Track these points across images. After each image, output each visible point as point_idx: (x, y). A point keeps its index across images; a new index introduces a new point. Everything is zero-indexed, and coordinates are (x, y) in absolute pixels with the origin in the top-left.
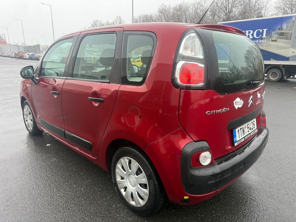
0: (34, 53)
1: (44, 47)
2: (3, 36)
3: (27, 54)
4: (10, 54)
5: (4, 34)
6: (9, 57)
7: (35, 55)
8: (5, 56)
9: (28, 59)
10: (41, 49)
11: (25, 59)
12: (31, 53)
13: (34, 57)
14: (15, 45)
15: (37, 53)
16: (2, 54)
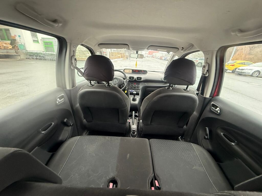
3: (164, 57)
4: (158, 57)
9: (164, 60)
16: (155, 57)
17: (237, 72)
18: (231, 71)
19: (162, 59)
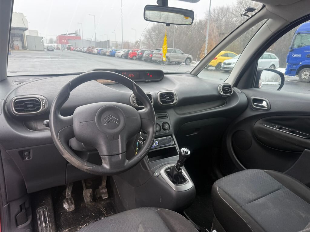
0: (102, 48)
1: (113, 42)
2: (79, 32)
3: (96, 49)
4: (82, 48)
5: (80, 29)
6: (81, 51)
7: (103, 50)
8: (78, 51)
9: (97, 54)
10: (111, 45)
11: (94, 54)
12: (99, 49)
13: (102, 52)
14: (87, 41)
15: (107, 48)
16: (76, 49)
17: (224, 68)
18: (214, 68)
19: (94, 52)
